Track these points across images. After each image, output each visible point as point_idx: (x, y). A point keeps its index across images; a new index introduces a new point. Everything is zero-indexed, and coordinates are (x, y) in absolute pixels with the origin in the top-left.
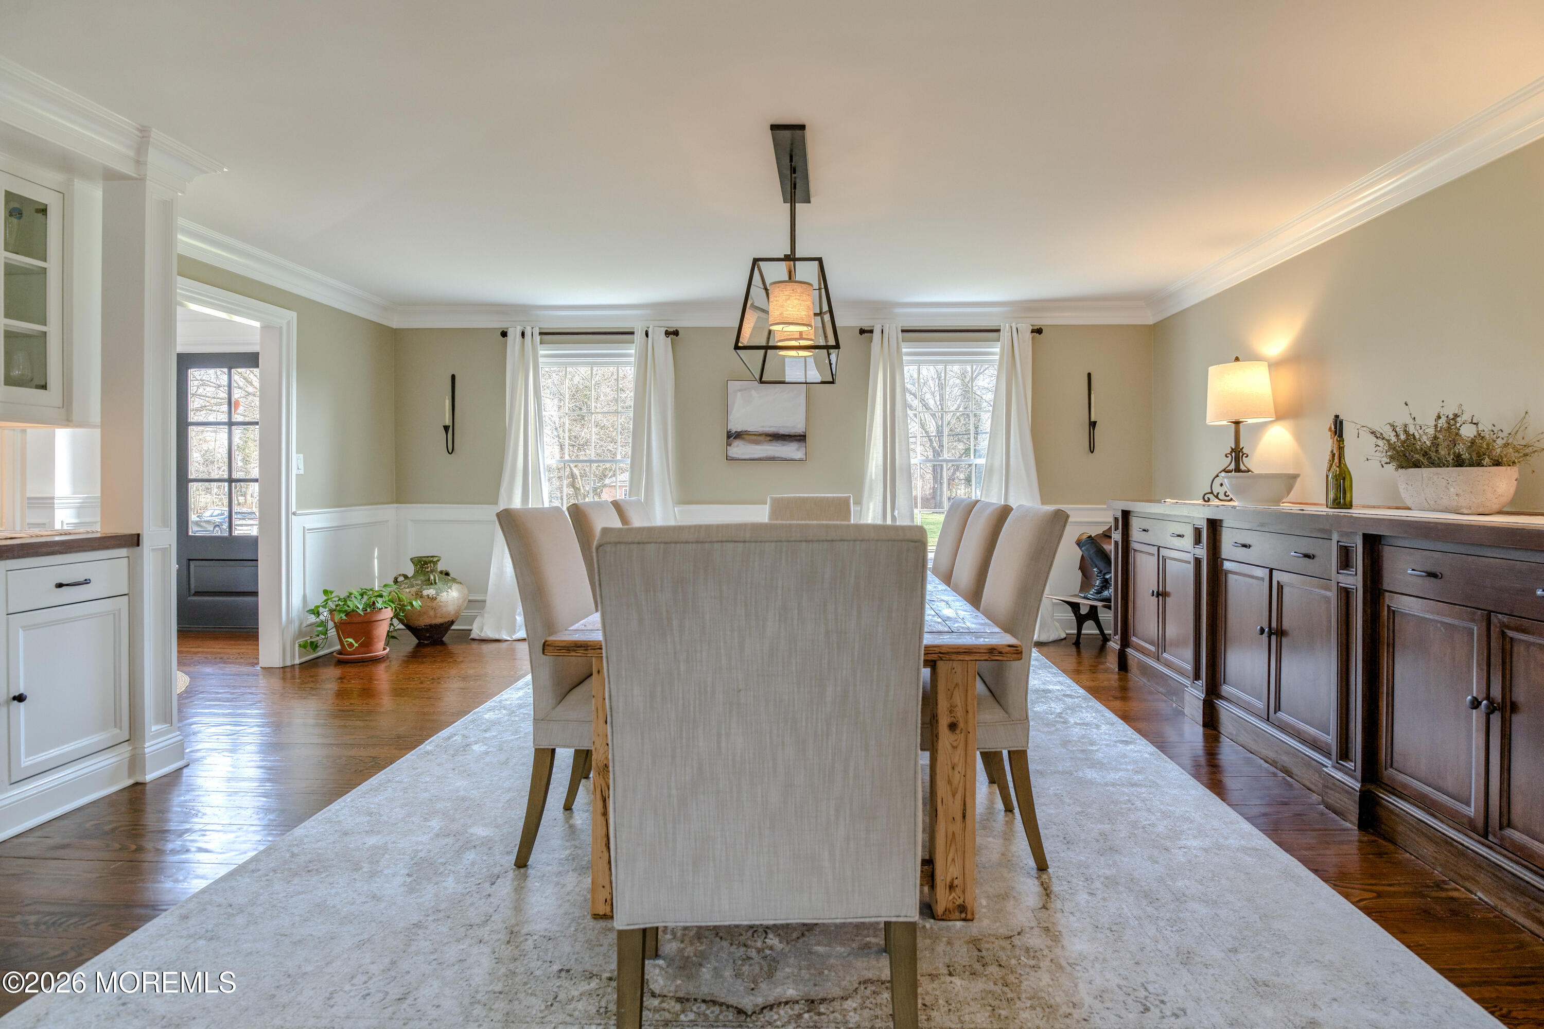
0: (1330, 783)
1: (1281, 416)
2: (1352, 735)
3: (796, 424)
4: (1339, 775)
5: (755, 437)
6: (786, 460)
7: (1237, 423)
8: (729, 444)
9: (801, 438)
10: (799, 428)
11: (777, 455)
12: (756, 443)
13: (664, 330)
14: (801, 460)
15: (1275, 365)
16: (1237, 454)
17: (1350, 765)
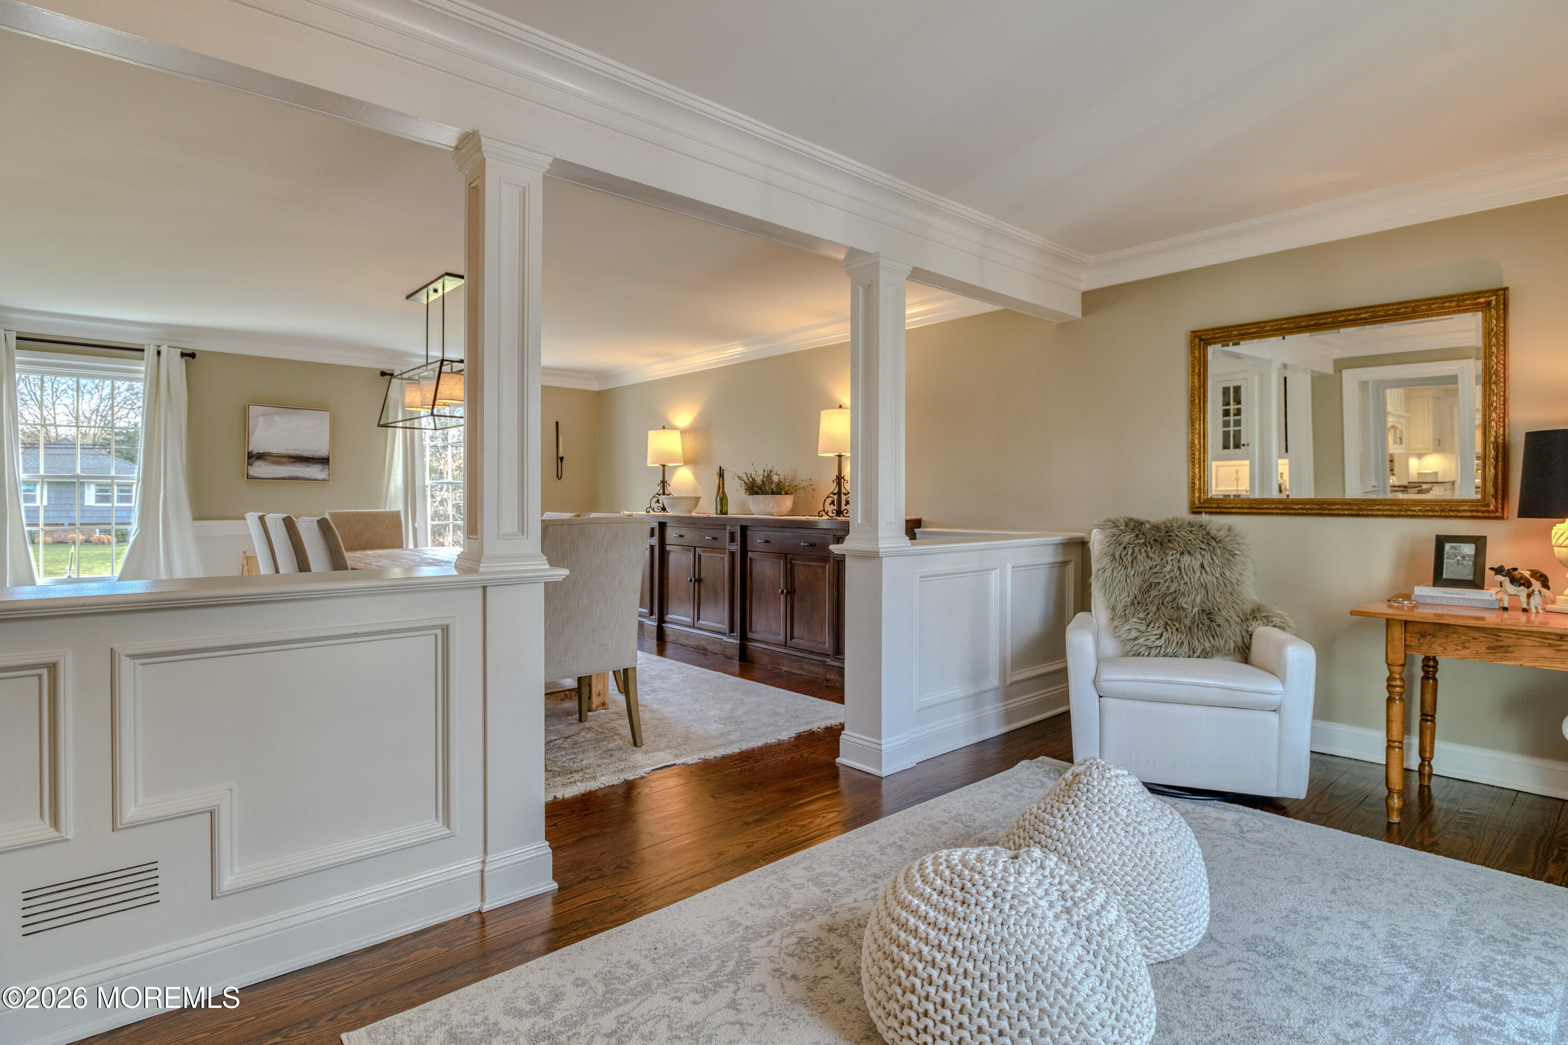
0: (725, 645)
1: (686, 463)
2: (735, 620)
3: (320, 447)
4: (730, 640)
5: (278, 459)
6: (309, 480)
7: (664, 466)
8: (250, 464)
9: (324, 461)
10: (323, 452)
11: (300, 475)
12: (279, 463)
13: (179, 351)
14: (325, 480)
15: (683, 432)
16: (664, 483)
17: (735, 634)
